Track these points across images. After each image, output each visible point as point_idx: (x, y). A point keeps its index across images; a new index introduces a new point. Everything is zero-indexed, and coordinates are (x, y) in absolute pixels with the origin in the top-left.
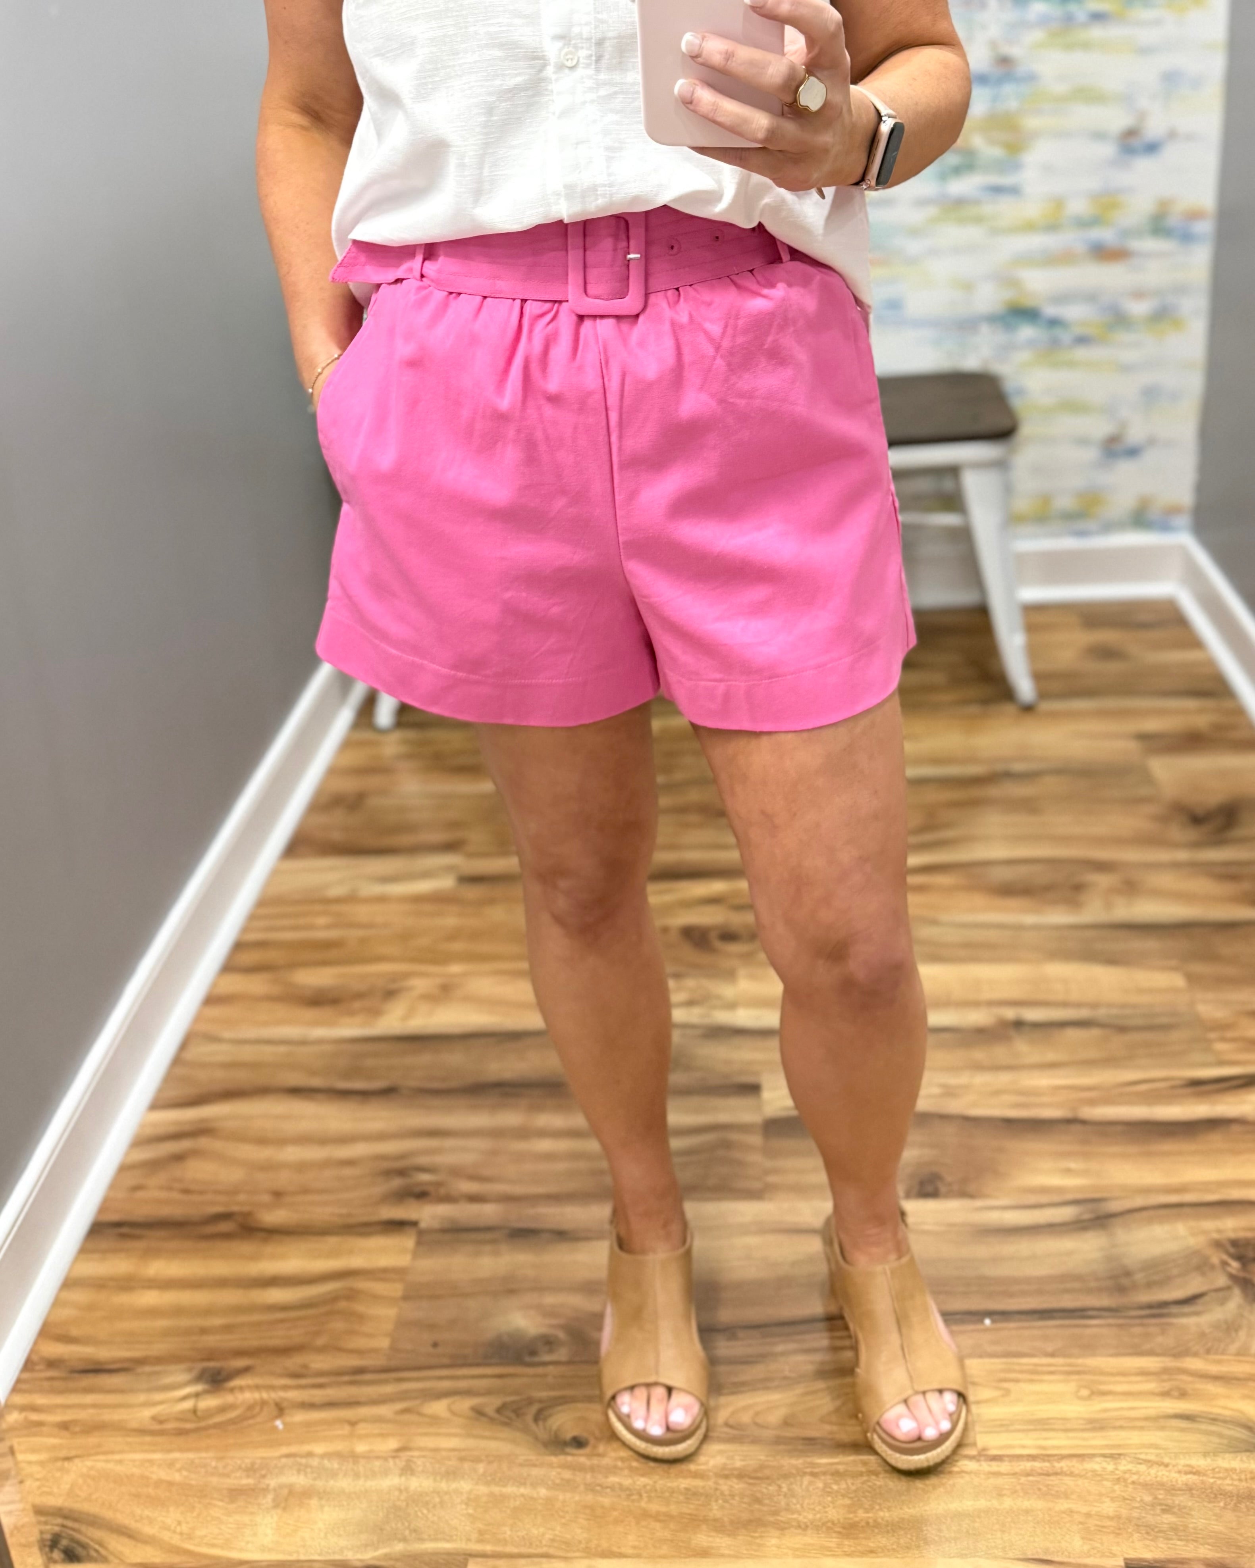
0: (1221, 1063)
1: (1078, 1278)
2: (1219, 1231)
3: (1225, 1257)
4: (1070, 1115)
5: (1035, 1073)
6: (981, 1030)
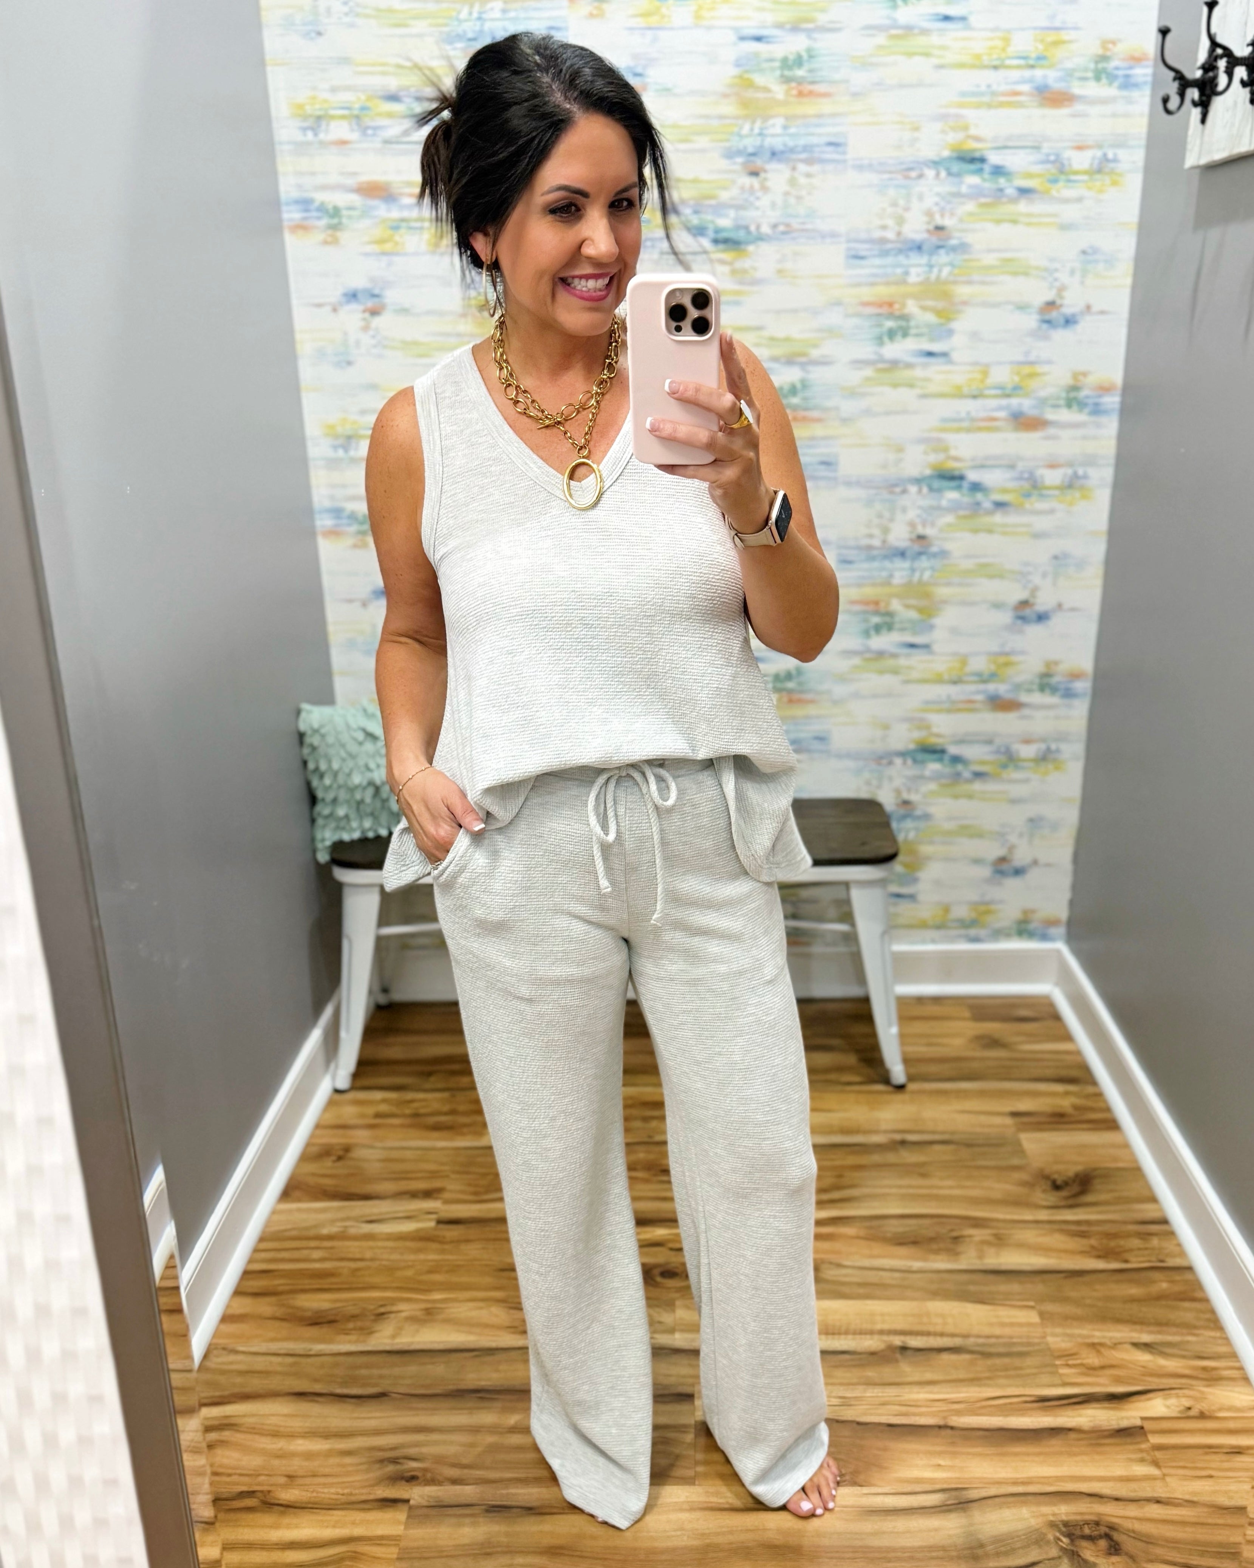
0: (1065, 1384)
1: (944, 1548)
2: (1054, 1515)
3: (1058, 1534)
4: (941, 1423)
5: (916, 1389)
6: (873, 1354)
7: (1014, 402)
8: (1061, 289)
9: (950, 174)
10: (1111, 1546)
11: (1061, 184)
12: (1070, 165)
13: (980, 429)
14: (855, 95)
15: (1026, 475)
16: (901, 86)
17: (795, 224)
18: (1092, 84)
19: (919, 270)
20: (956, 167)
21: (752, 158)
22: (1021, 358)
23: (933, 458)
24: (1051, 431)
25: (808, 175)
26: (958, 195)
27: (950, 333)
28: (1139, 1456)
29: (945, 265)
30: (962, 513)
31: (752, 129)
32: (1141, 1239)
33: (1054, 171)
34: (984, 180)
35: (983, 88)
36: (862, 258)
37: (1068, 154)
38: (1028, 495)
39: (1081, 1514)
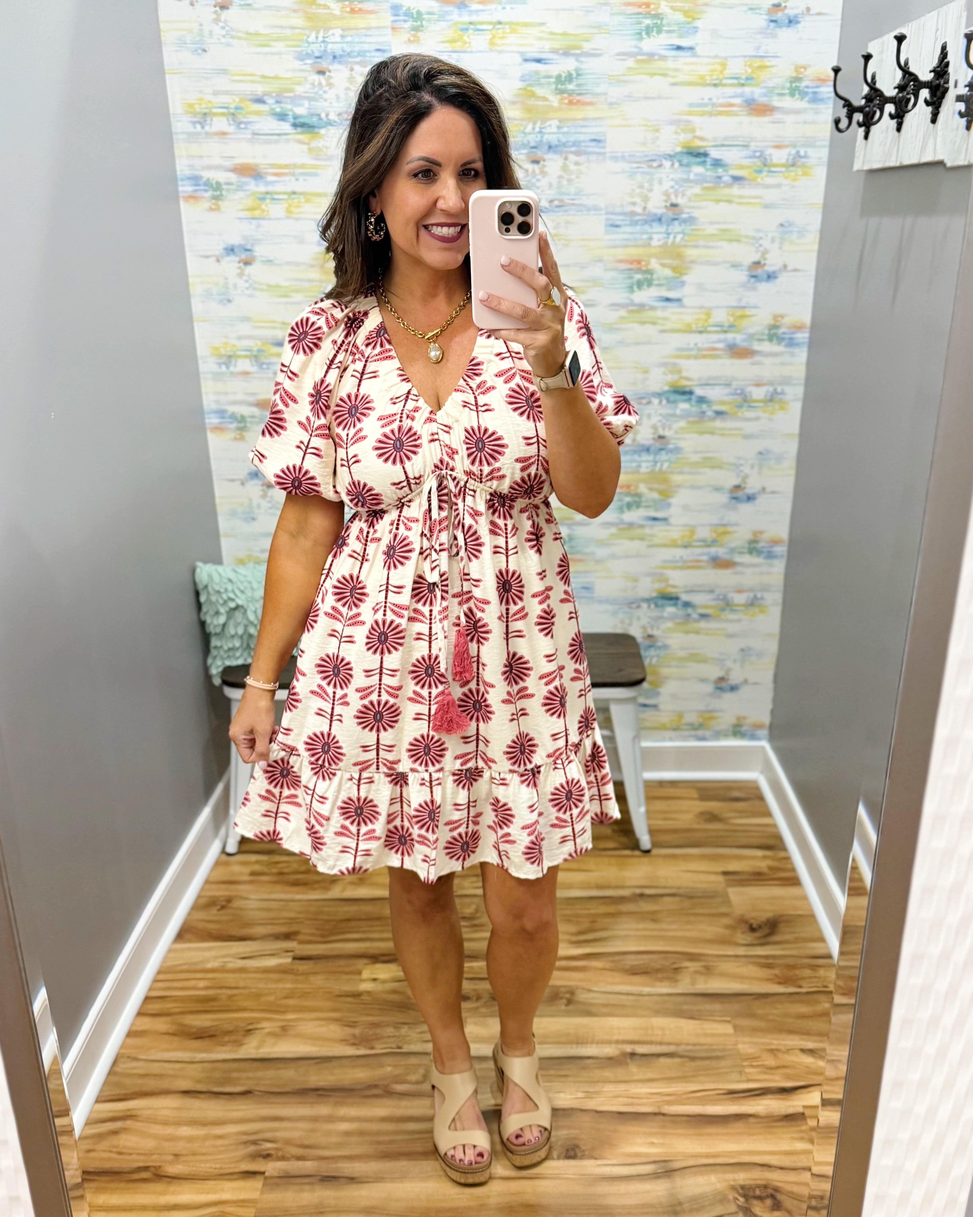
0: (750, 1080)
1: (652, 1206)
2: (734, 1180)
3: (737, 1195)
4: (657, 1111)
5: (640, 1085)
6: (610, 1059)
7: (730, 336)
8: (765, 253)
9: (681, 165)
10: (774, 1205)
11: (764, 174)
12: (771, 160)
13: (704, 357)
14: (611, 104)
15: (739, 391)
16: (646, 98)
17: (567, 200)
18: (788, 98)
19: (660, 236)
20: (686, 160)
21: (534, 150)
22: (734, 304)
23: (670, 378)
24: (757, 358)
25: (577, 163)
26: (688, 180)
27: (683, 283)
28: (800, 1135)
29: (679, 233)
30: (691, 419)
31: (534, 129)
32: (813, 970)
33: (759, 164)
34: (707, 170)
35: (706, 101)
36: (617, 226)
37: (769, 151)
38: (740, 406)
39: (754, 1180)
